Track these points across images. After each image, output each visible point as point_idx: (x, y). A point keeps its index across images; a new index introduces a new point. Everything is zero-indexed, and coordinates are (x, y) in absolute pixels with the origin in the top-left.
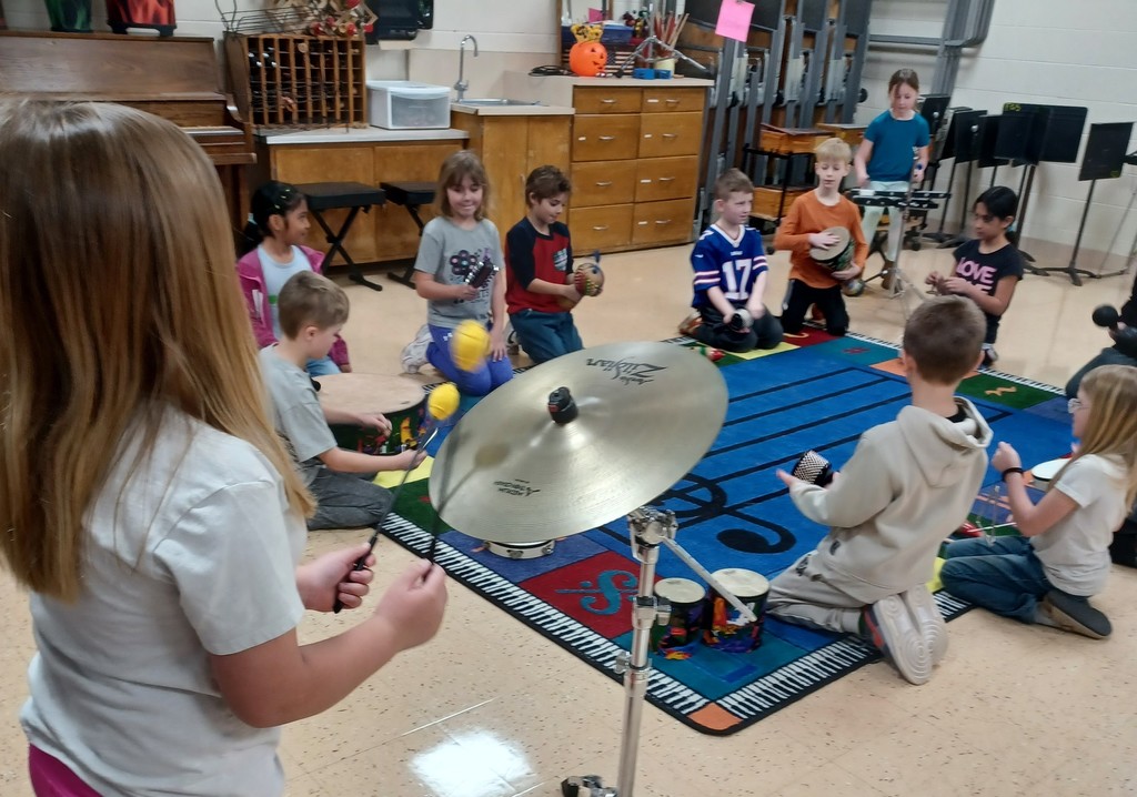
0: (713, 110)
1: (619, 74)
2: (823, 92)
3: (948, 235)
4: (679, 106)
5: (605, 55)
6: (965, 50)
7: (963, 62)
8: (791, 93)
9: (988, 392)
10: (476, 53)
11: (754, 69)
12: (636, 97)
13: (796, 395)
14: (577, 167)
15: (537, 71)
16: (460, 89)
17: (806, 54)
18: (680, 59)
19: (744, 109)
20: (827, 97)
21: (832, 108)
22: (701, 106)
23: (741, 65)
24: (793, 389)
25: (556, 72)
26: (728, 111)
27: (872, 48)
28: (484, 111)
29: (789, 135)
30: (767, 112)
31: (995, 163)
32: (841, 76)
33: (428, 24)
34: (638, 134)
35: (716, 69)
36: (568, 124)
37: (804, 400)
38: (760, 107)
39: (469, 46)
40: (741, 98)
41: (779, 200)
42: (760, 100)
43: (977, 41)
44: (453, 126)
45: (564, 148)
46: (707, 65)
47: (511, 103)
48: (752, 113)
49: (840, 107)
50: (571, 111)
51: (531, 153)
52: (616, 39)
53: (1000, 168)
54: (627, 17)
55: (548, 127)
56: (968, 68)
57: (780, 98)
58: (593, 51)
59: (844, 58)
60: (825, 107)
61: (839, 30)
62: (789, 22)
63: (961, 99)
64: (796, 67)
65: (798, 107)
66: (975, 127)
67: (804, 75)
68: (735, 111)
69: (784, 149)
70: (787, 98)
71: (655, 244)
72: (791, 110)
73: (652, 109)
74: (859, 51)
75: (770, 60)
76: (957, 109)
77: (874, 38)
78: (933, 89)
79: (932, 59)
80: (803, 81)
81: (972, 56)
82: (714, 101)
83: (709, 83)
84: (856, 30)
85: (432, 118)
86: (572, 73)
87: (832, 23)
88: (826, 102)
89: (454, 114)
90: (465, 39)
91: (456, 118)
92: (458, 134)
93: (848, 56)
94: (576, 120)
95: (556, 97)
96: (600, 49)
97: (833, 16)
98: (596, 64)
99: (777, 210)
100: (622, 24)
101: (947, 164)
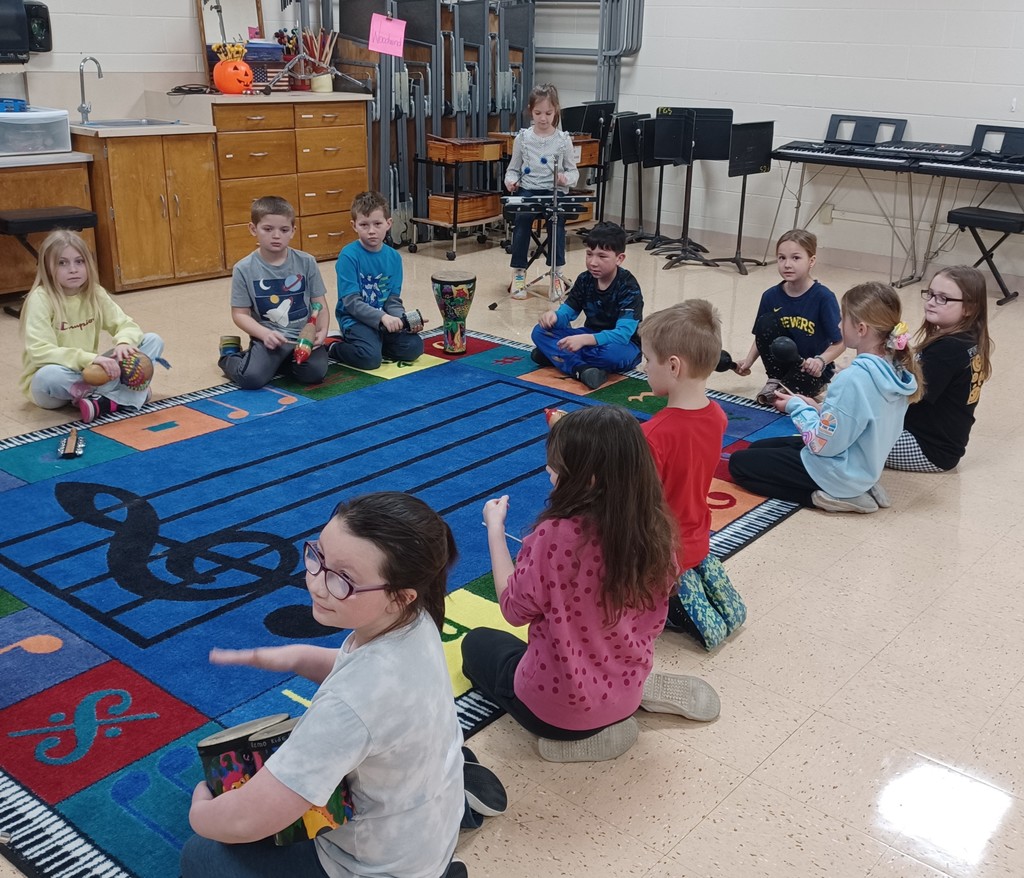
0: (376, 124)
1: (267, 91)
2: (494, 102)
3: (630, 232)
4: (338, 120)
5: (250, 72)
6: (623, 59)
7: (624, 70)
8: (460, 105)
9: (630, 399)
10: (100, 75)
11: (417, 82)
12: (289, 112)
13: (427, 417)
14: (225, 184)
15: (179, 90)
16: (84, 111)
17: (471, 68)
18: (336, 75)
19: (411, 121)
20: (499, 106)
21: (505, 117)
22: (364, 120)
23: (401, 79)
24: (425, 412)
25: (199, 91)
26: (394, 123)
27: (538, 60)
28: (104, 132)
29: (453, 145)
30: (437, 123)
31: (661, 164)
32: (509, 87)
33: (46, 46)
34: (295, 150)
35: (375, 84)
36: (210, 142)
37: (434, 423)
38: (429, 119)
39: (90, 67)
40: (406, 110)
41: (452, 207)
42: (428, 111)
43: (633, 52)
44: (75, 148)
45: (210, 166)
46: (364, 81)
47: (150, 123)
48: (420, 124)
49: (514, 116)
50: (213, 129)
51: (170, 173)
52: (266, 57)
53: (665, 167)
54: (280, 35)
55: (188, 146)
56: (629, 76)
57: (449, 110)
58: (236, 68)
59: (510, 70)
60: (499, 116)
61: (501, 45)
62: (447, 37)
63: (625, 105)
64: (461, 80)
65: (469, 117)
66: (639, 130)
67: (470, 87)
68: (402, 124)
69: (450, 158)
70: (456, 109)
71: (329, 257)
72: (462, 120)
73: (305, 124)
74: (527, 63)
75: (434, 73)
76: (622, 114)
77: (539, 50)
78: (598, 96)
79: (593, 68)
80: (470, 93)
81: (631, 65)
82: (377, 115)
83: (369, 97)
84: (520, 42)
85: (49, 142)
86: (215, 90)
87: (493, 38)
88: (498, 111)
89: (74, 137)
90: (85, 61)
91: (77, 141)
92: (81, 157)
93: (513, 67)
94: (219, 137)
95: (197, 116)
96: (244, 67)
97: (495, 31)
98: (240, 82)
99: (452, 217)
100: (275, 42)
101: (619, 166)
